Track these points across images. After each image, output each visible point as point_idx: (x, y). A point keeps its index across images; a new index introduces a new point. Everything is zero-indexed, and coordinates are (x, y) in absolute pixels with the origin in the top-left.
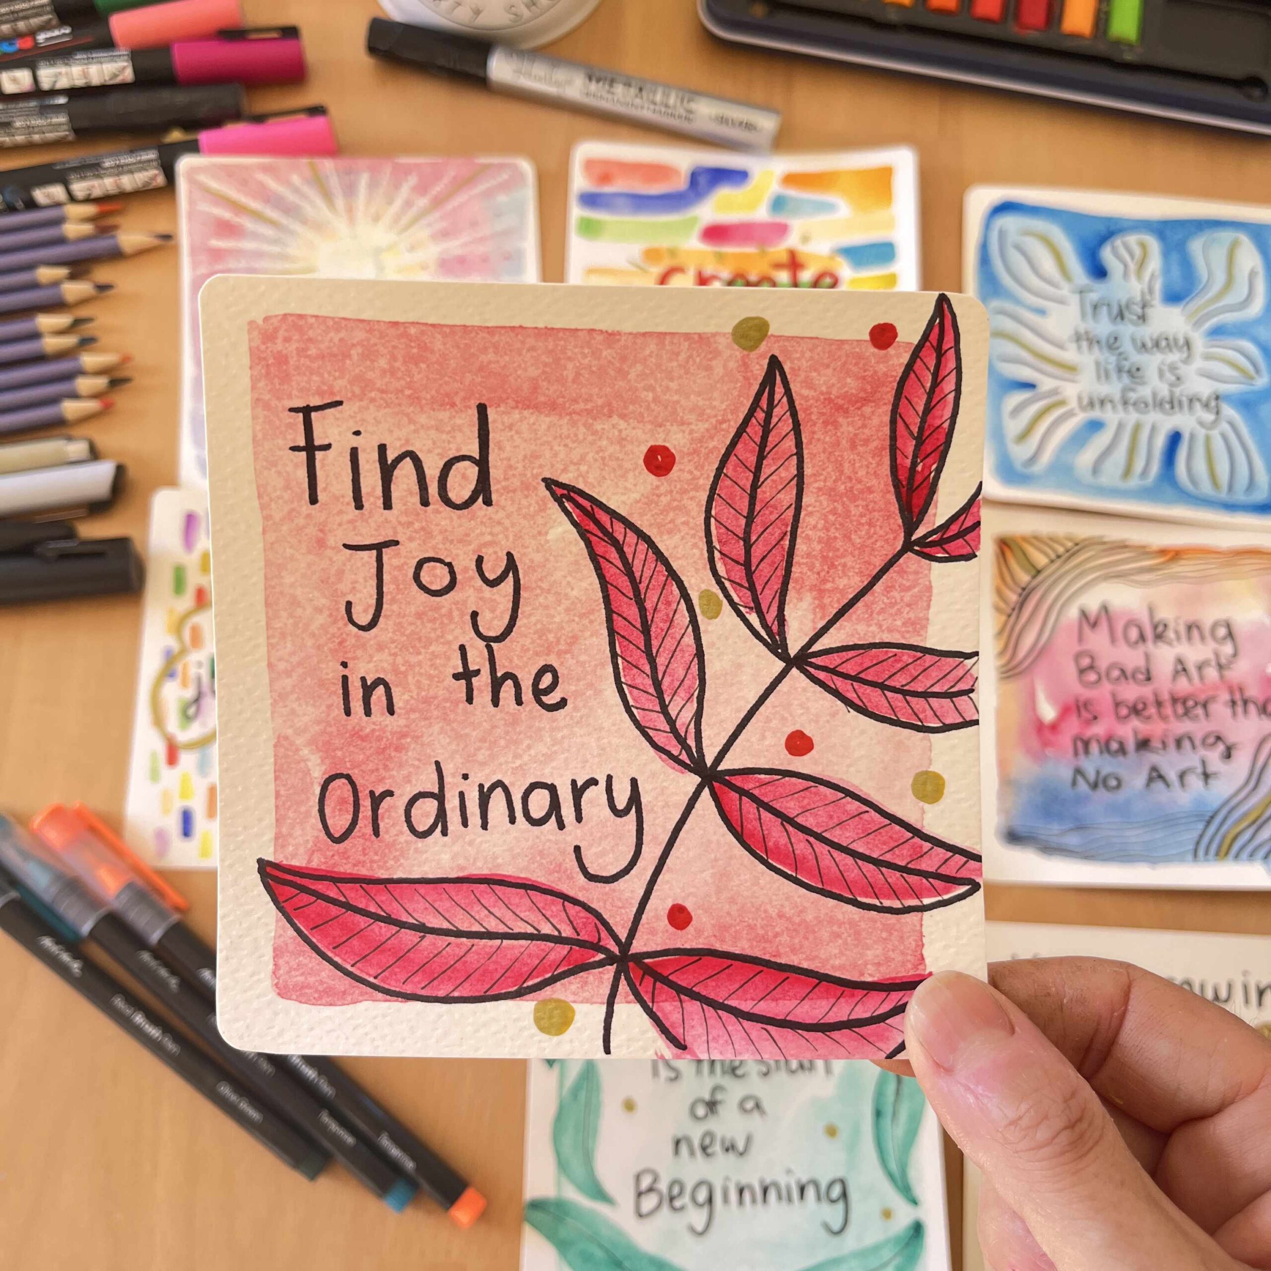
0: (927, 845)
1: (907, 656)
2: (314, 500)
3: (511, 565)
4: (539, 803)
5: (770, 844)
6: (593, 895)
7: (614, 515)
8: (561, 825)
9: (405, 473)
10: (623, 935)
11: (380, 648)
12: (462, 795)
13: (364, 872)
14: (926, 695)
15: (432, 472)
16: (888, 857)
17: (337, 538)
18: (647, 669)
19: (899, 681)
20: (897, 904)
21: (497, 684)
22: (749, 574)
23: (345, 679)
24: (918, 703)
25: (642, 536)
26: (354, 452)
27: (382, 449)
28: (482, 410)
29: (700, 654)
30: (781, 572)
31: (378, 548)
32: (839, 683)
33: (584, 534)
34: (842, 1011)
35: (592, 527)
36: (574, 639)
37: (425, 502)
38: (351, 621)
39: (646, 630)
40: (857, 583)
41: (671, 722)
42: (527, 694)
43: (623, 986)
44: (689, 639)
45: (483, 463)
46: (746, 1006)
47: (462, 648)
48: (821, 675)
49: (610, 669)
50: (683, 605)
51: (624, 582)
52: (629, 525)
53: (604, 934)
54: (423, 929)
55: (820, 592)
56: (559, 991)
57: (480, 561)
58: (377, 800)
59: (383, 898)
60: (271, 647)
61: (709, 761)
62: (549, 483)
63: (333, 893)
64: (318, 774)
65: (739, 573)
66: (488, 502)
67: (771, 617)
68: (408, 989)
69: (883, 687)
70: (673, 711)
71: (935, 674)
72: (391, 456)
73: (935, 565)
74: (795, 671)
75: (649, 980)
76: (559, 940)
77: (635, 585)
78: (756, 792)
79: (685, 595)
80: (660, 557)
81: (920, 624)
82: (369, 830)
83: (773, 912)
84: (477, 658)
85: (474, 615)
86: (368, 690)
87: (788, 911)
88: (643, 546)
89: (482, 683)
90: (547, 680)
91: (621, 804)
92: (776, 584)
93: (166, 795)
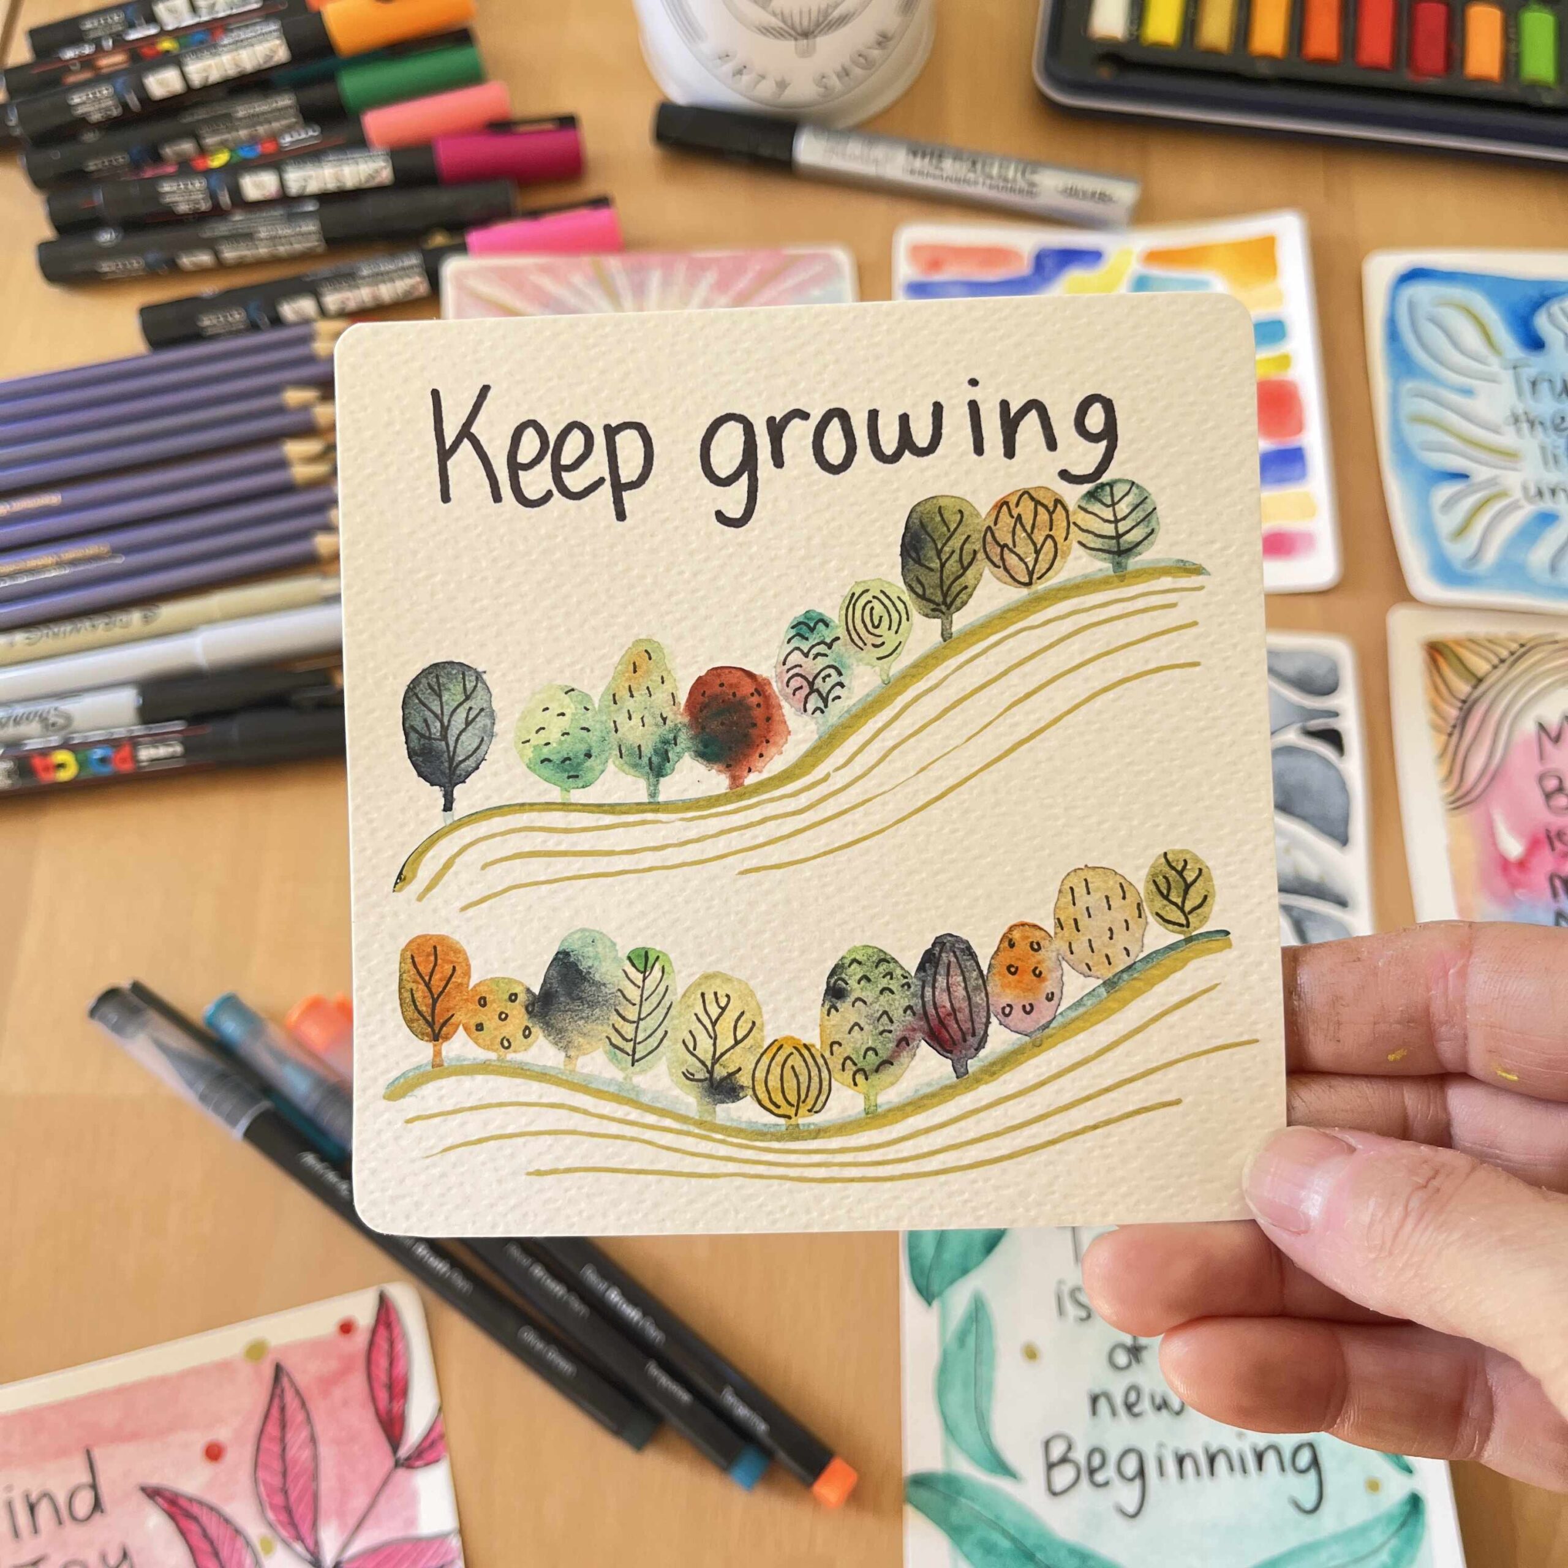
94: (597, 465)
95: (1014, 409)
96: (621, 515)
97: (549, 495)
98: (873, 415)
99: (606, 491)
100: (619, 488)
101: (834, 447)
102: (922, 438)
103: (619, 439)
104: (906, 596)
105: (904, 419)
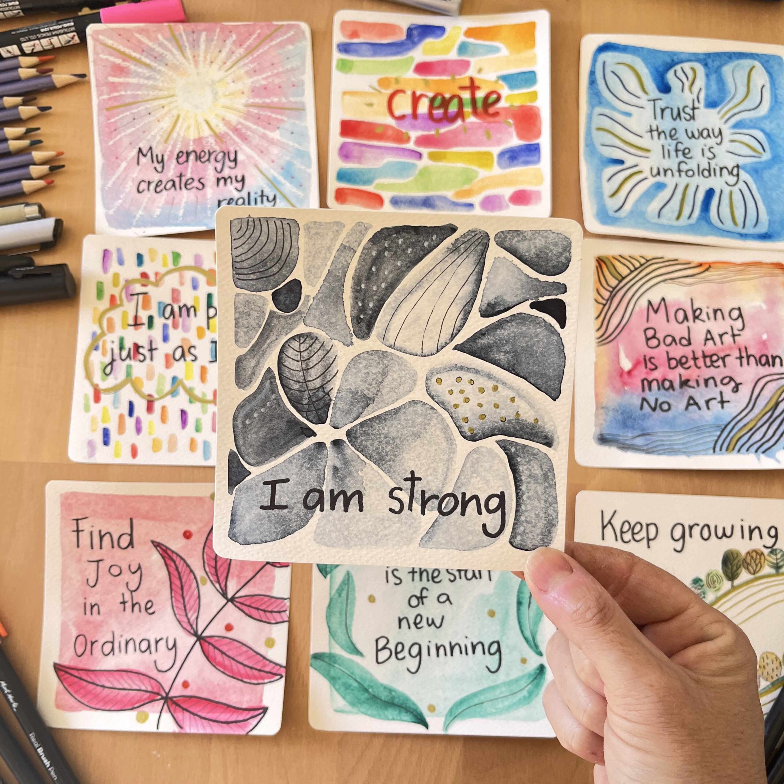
0: (268, 662)
1: (266, 599)
2: (78, 546)
3: (139, 568)
4: (144, 645)
5: (217, 660)
6: (159, 677)
7: (173, 552)
8: (150, 653)
9: (107, 539)
10: (167, 691)
11: (97, 593)
12: (120, 643)
13: (87, 667)
14: (271, 612)
15: (115, 538)
16: (255, 666)
17: (85, 559)
18: (182, 601)
19: (262, 608)
20: (256, 682)
21: (133, 606)
22: (216, 571)
23: (85, 604)
24: (268, 614)
25: (182, 558)
26: (91, 533)
27: (100, 531)
28: (131, 519)
29: (199, 597)
30: (227, 570)
31: (98, 561)
32: (243, 607)
33: (163, 557)
34: (234, 718)
35: (166, 555)
36: (159, 592)
37: (113, 547)
38: (88, 584)
39: (182, 588)
40: (251, 575)
41: (188, 619)
42: (143, 609)
43: (166, 707)
44: (196, 592)
45: (131, 535)
46: (203, 715)
47: (123, 594)
48: (238, 605)
49: (170, 601)
50: (195, 581)
51: (176, 573)
52: (178, 555)
53: (161, 689)
54: (103, 687)
55: (239, 577)
56: (146, 708)
57: (129, 566)
58: (92, 643)
59: (92, 676)
60: (63, 592)
61: (199, 633)
62: (153, 542)
63: (76, 674)
64: (74, 634)
65: (213, 571)
66: (133, 547)
67: (223, 585)
68: (97, 707)
69: (258, 609)
70: (189, 615)
71: (275, 605)
72: (103, 533)
73: (277, 569)
74: (230, 603)
75: (174, 705)
76: (146, 691)
77: (179, 573)
78: (214, 643)
79: (195, 578)
80: (188, 566)
81: (271, 589)
82: (90, 653)
83: (216, 684)
84: (127, 597)
85: (127, 583)
86: (92, 607)
87: (221, 683)
88: (182, 561)
89: (129, 605)
90: (149, 605)
91: (170, 647)
92: (225, 574)
93: (93, 420)
94: (643, 534)
95: (752, 528)
96: (649, 547)
97: (630, 541)
98: (716, 527)
99: (645, 541)
100: (649, 540)
101: (706, 534)
102: (728, 533)
103: (650, 527)
104: (722, 575)
105: (724, 529)
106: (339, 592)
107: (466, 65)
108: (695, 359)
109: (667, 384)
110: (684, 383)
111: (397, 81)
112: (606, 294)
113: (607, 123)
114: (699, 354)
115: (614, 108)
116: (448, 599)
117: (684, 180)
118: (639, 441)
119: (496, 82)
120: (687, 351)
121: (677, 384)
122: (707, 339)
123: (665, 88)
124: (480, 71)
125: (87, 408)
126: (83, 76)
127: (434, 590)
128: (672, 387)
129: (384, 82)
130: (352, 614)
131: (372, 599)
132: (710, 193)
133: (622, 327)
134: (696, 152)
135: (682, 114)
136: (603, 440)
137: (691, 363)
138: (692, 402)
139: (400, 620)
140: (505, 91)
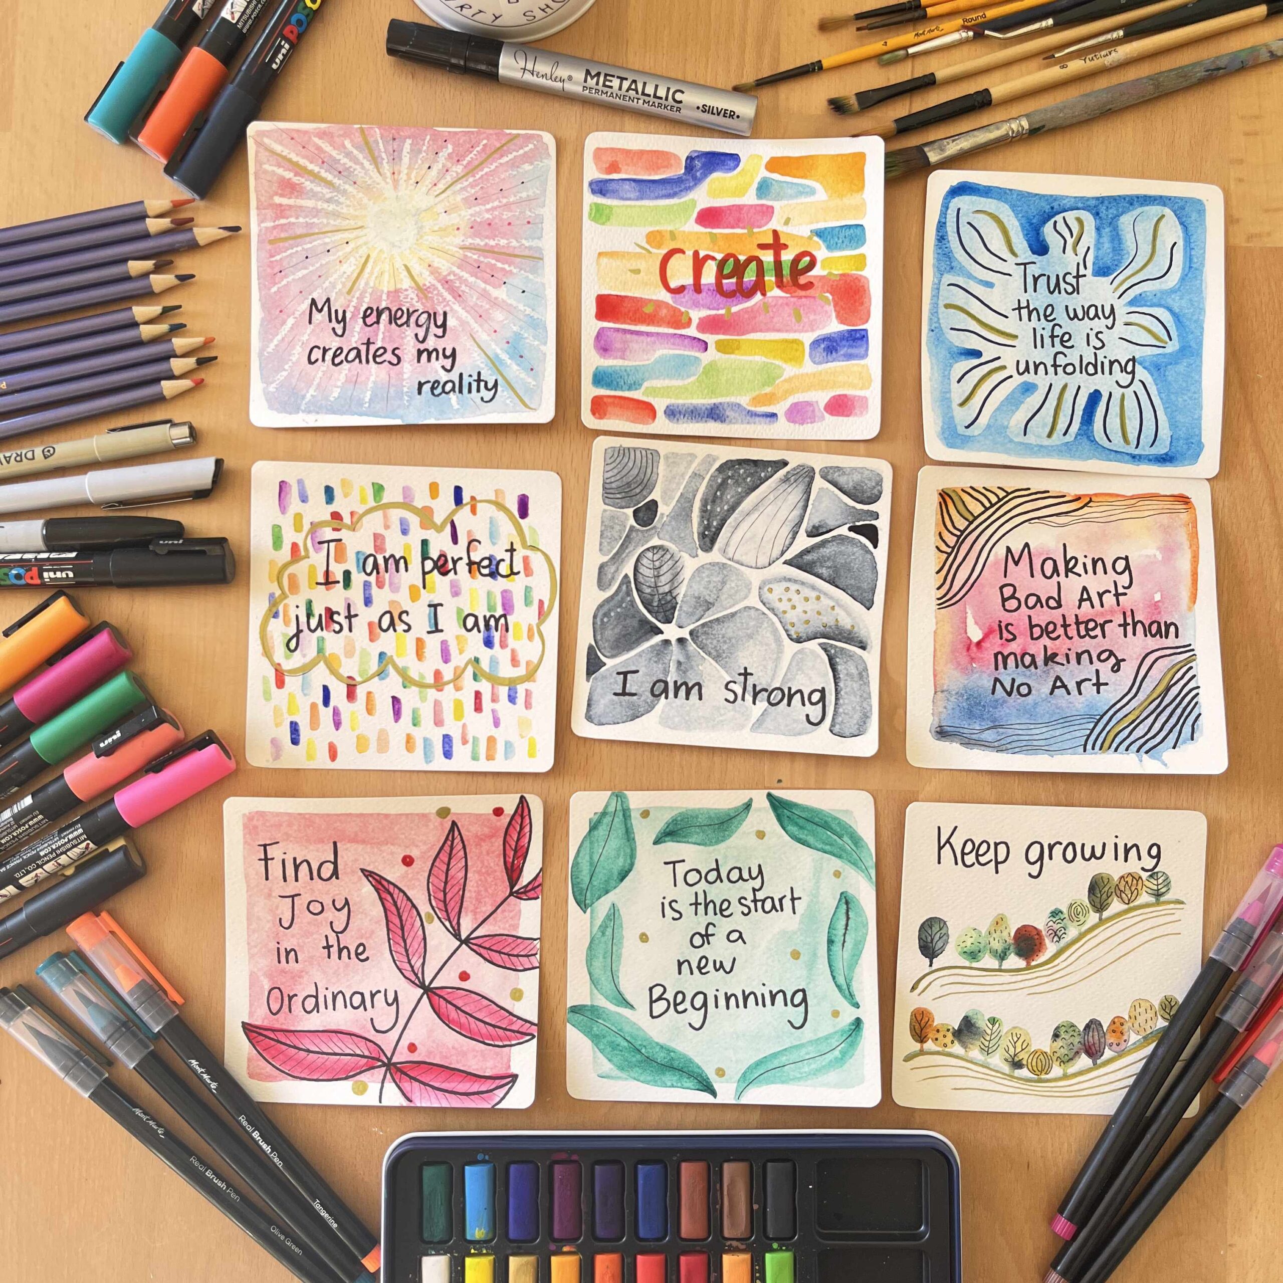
0: (515, 1019)
1: (510, 939)
2: (267, 879)
3: (347, 902)
4: (357, 1000)
5: (451, 1018)
6: (378, 1038)
7: (389, 882)
8: (365, 1009)
9: (304, 868)
10: (389, 1056)
11: (293, 936)
12: (325, 996)
13: (284, 1027)
14: (517, 956)
15: (315, 868)
16: (498, 1024)
17: (276, 893)
18: (403, 944)
19: (506, 950)
20: (501, 1044)
21: (340, 951)
22: (446, 906)
23: (278, 949)
24: (514, 959)
25: (400, 890)
26: (283, 861)
27: (295, 859)
28: (335, 844)
29: (425, 939)
30: (459, 905)
31: (293, 897)
32: (482, 951)
33: (377, 890)
34: (476, 1088)
35: (380, 887)
36: (373, 932)
37: (312, 879)
38: (281, 925)
39: (402, 929)
40: (490, 909)
41: (412, 967)
42: (353, 955)
43: (388, 1075)
44: (421, 932)
45: (335, 863)
46: (436, 1085)
47: (326, 937)
48: (475, 947)
49: (387, 944)
50: (418, 918)
51: (393, 909)
52: (395, 886)
53: (382, 1054)
54: (308, 1051)
55: (475, 913)
56: (362, 1077)
57: (334, 901)
58: (290, 998)
59: (293, 1038)
60: (249, 936)
61: (427, 983)
62: (362, 870)
63: (272, 1036)
64: (267, 988)
65: (441, 905)
66: (337, 878)
67: (454, 923)
68: (302, 1076)
69: (500, 952)
70: (413, 962)
71: (522, 947)
72: (298, 862)
73: (522, 902)
74: (464, 946)
75: (399, 1073)
76: (363, 1056)
77: (398, 909)
78: (446, 997)
79: (419, 914)
80: (409, 899)
81: (516, 927)
82: (287, 1010)
83: (450, 1046)
84: (333, 940)
85: (331, 923)
86: (288, 953)
87: (456, 1046)
88: (401, 894)
89: (334, 950)
90: (361, 949)
91: (390, 1001)
92: (457, 909)
93: (277, 711)
94: (991, 855)
95: (1128, 846)
96: (997, 872)
97: (974, 864)
98: (1083, 845)
99: (993, 863)
100: (997, 863)
101: (1070, 855)
102: (1098, 854)
103: (999, 847)
104: (1089, 905)
105: (1093, 847)
106: (603, 928)
107: (768, 212)
108: (1065, 626)
109: (1027, 660)
110: (1050, 659)
111: (673, 235)
112: (952, 540)
113: (960, 298)
114: (1071, 620)
115: (970, 276)
116: (741, 937)
117: (1061, 379)
118: (989, 736)
119: (810, 238)
120: (1056, 616)
121: (1040, 660)
122: (1082, 600)
123: (1040, 248)
124: (787, 222)
125: (267, 696)
126: (237, 229)
127: (724, 926)
128: (1033, 662)
129: (654, 238)
130: (619, 957)
131: (644, 938)
132: (1095, 397)
133: (970, 584)
134: (1078, 340)
135: (1063, 285)
136: (942, 733)
137: (1060, 631)
138: (1059, 684)
139: (680, 964)
140: (821, 253)
